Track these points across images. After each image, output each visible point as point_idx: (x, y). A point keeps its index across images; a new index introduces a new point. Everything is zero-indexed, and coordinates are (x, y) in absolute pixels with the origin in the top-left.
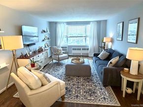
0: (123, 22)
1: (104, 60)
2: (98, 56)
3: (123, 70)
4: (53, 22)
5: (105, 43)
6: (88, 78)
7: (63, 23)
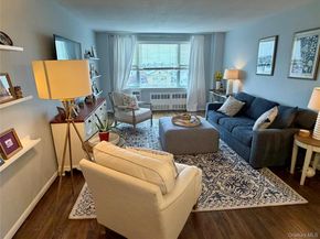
0: (277, 37)
1: (234, 116)
2: (221, 109)
3: (298, 133)
4: (105, 33)
5: (225, 81)
6: (215, 157)
7: (130, 35)
